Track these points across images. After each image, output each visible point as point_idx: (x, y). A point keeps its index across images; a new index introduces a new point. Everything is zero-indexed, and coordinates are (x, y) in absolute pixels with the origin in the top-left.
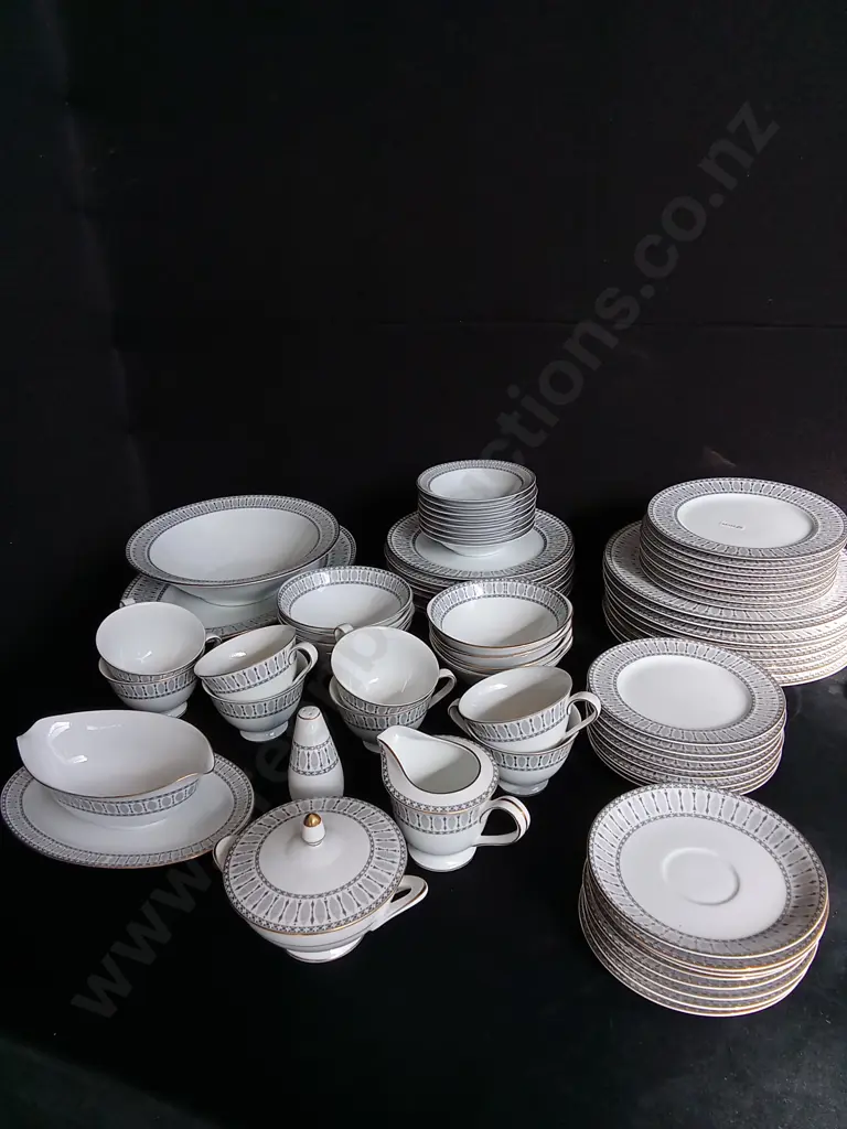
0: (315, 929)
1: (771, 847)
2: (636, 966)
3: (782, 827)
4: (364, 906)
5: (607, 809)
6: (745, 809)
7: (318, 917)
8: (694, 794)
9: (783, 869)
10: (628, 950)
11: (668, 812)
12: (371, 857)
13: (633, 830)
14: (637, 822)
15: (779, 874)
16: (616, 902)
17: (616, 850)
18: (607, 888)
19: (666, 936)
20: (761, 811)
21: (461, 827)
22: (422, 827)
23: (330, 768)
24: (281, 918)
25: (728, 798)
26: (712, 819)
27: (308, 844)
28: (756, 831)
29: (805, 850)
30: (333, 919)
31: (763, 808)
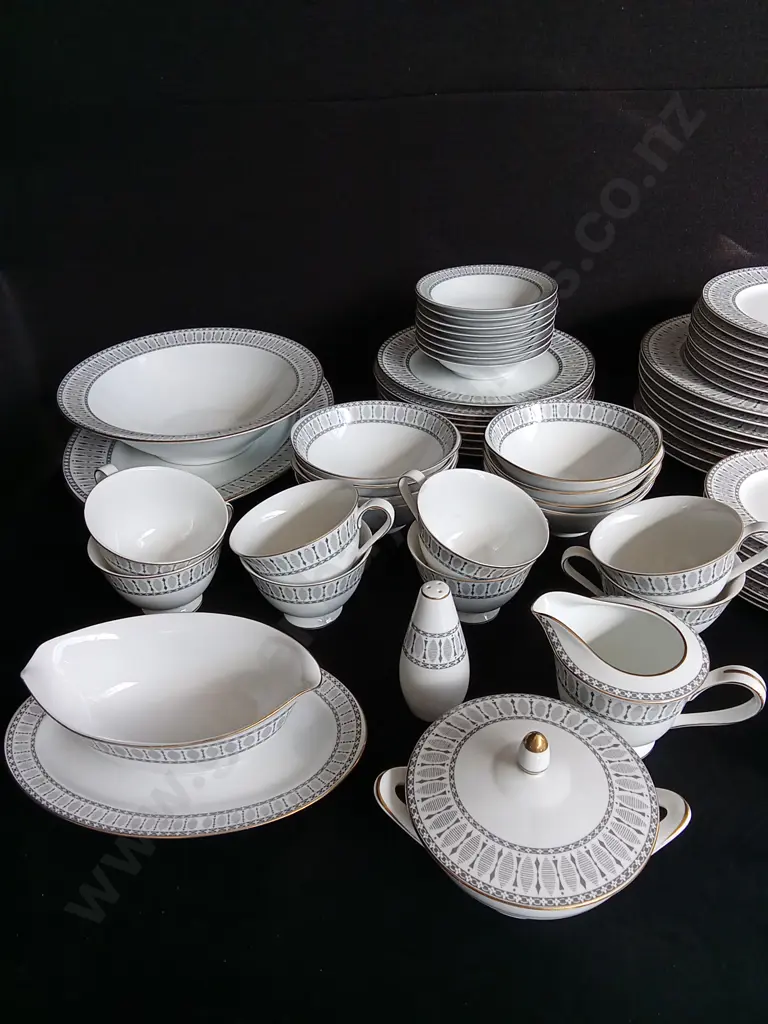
12: (603, 763)
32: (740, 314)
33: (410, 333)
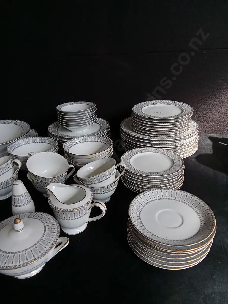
0: (21, 265)
1: (191, 205)
2: (152, 256)
3: (193, 198)
4: (42, 252)
5: (134, 201)
6: (179, 194)
7: (22, 260)
8: (162, 191)
9: (197, 212)
10: (149, 250)
11: (154, 199)
12: (45, 232)
13: (143, 207)
14: (144, 204)
15: (196, 213)
16: (142, 232)
17: (138, 214)
18: (138, 228)
19: (163, 242)
20: (185, 193)
21: (81, 216)
22: (66, 218)
23: (28, 203)
24: (5, 263)
25: (173, 191)
26: (169, 199)
27: (17, 231)
28: (185, 200)
29: (203, 203)
30: (29, 260)
31: (186, 192)
32: (143, 113)
33: (57, 122)
